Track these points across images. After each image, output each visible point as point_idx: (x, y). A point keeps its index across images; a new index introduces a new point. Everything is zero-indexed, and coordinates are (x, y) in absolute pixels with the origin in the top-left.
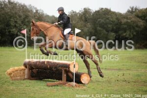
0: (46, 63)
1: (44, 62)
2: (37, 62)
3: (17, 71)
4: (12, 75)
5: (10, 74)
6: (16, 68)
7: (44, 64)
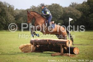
0: (48, 41)
1: (46, 40)
2: (41, 40)
3: (26, 46)
4: (23, 49)
5: (21, 49)
6: (25, 45)
7: (47, 41)
